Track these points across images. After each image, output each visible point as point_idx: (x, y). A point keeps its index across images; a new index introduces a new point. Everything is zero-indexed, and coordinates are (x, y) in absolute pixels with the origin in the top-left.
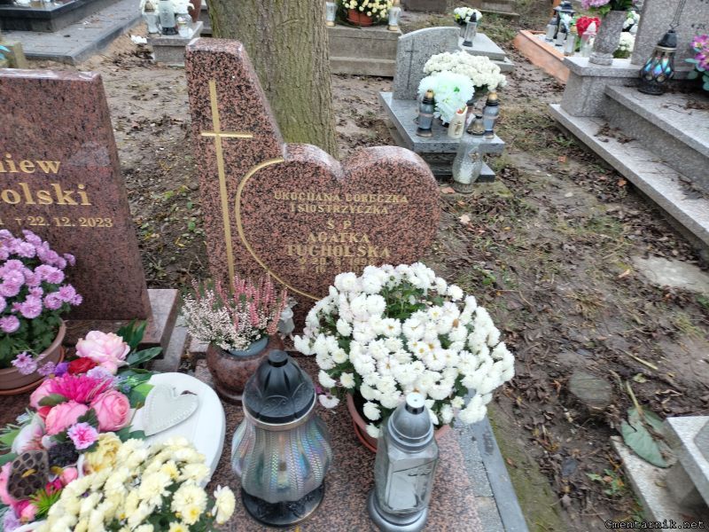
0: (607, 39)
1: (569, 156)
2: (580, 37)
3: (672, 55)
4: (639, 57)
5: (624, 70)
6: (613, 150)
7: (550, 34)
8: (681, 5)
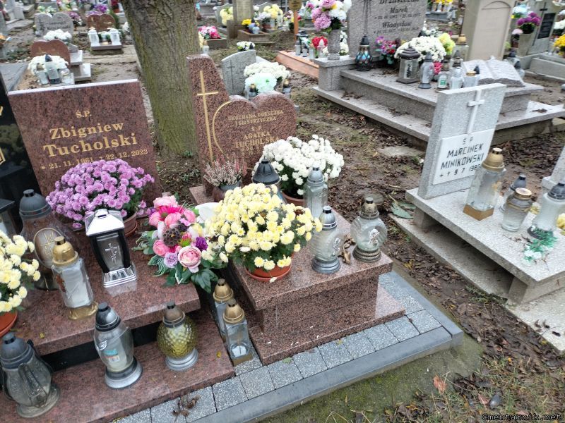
0: (334, 45)
1: (331, 112)
2: (316, 49)
3: (368, 49)
4: (353, 53)
5: (347, 61)
6: (353, 103)
7: (298, 50)
8: (366, 22)
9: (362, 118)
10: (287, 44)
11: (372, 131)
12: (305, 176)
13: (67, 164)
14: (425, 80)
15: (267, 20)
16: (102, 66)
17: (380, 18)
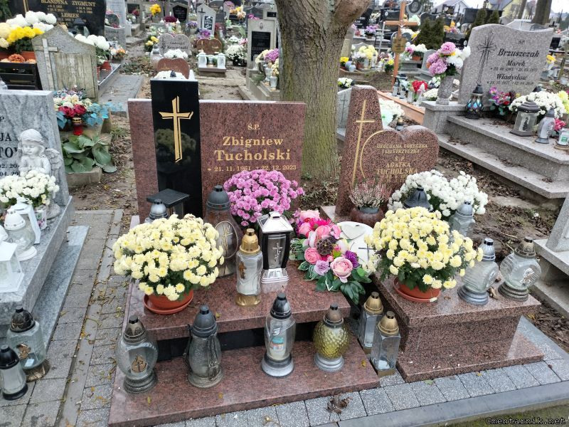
0: (446, 90)
4: (463, 100)
5: (456, 107)
6: (460, 148)
7: (395, 92)
8: (481, 72)
9: (470, 164)
10: (381, 84)
11: (482, 179)
12: (453, 208)
13: (229, 169)
14: (544, 135)
15: (362, 59)
16: (207, 86)
17: (496, 69)
